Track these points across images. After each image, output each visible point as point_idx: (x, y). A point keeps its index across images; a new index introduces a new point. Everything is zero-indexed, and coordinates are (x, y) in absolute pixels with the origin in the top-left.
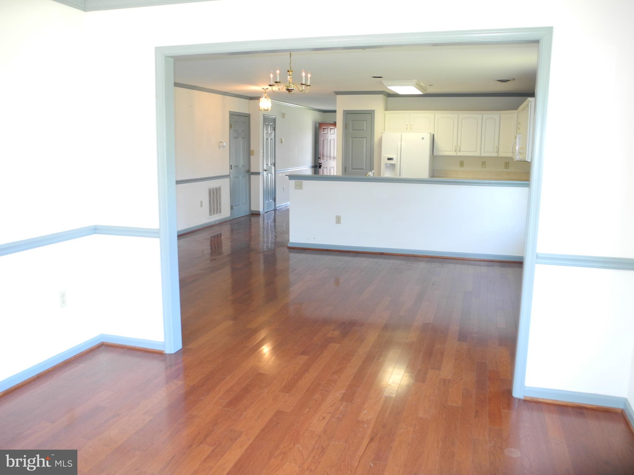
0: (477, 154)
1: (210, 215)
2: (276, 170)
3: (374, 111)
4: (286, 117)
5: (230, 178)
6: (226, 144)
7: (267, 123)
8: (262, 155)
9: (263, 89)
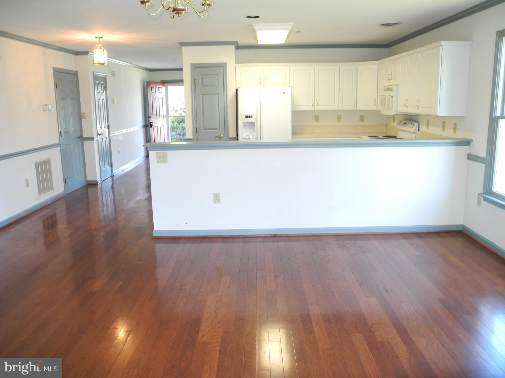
0: (335, 108)
1: (39, 194)
2: (111, 133)
3: (225, 64)
4: (116, 76)
5: (60, 147)
6: (52, 106)
7: (97, 82)
8: (95, 117)
9: (96, 37)
